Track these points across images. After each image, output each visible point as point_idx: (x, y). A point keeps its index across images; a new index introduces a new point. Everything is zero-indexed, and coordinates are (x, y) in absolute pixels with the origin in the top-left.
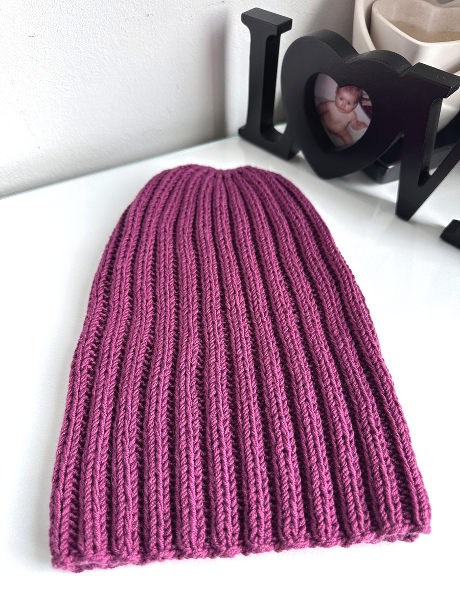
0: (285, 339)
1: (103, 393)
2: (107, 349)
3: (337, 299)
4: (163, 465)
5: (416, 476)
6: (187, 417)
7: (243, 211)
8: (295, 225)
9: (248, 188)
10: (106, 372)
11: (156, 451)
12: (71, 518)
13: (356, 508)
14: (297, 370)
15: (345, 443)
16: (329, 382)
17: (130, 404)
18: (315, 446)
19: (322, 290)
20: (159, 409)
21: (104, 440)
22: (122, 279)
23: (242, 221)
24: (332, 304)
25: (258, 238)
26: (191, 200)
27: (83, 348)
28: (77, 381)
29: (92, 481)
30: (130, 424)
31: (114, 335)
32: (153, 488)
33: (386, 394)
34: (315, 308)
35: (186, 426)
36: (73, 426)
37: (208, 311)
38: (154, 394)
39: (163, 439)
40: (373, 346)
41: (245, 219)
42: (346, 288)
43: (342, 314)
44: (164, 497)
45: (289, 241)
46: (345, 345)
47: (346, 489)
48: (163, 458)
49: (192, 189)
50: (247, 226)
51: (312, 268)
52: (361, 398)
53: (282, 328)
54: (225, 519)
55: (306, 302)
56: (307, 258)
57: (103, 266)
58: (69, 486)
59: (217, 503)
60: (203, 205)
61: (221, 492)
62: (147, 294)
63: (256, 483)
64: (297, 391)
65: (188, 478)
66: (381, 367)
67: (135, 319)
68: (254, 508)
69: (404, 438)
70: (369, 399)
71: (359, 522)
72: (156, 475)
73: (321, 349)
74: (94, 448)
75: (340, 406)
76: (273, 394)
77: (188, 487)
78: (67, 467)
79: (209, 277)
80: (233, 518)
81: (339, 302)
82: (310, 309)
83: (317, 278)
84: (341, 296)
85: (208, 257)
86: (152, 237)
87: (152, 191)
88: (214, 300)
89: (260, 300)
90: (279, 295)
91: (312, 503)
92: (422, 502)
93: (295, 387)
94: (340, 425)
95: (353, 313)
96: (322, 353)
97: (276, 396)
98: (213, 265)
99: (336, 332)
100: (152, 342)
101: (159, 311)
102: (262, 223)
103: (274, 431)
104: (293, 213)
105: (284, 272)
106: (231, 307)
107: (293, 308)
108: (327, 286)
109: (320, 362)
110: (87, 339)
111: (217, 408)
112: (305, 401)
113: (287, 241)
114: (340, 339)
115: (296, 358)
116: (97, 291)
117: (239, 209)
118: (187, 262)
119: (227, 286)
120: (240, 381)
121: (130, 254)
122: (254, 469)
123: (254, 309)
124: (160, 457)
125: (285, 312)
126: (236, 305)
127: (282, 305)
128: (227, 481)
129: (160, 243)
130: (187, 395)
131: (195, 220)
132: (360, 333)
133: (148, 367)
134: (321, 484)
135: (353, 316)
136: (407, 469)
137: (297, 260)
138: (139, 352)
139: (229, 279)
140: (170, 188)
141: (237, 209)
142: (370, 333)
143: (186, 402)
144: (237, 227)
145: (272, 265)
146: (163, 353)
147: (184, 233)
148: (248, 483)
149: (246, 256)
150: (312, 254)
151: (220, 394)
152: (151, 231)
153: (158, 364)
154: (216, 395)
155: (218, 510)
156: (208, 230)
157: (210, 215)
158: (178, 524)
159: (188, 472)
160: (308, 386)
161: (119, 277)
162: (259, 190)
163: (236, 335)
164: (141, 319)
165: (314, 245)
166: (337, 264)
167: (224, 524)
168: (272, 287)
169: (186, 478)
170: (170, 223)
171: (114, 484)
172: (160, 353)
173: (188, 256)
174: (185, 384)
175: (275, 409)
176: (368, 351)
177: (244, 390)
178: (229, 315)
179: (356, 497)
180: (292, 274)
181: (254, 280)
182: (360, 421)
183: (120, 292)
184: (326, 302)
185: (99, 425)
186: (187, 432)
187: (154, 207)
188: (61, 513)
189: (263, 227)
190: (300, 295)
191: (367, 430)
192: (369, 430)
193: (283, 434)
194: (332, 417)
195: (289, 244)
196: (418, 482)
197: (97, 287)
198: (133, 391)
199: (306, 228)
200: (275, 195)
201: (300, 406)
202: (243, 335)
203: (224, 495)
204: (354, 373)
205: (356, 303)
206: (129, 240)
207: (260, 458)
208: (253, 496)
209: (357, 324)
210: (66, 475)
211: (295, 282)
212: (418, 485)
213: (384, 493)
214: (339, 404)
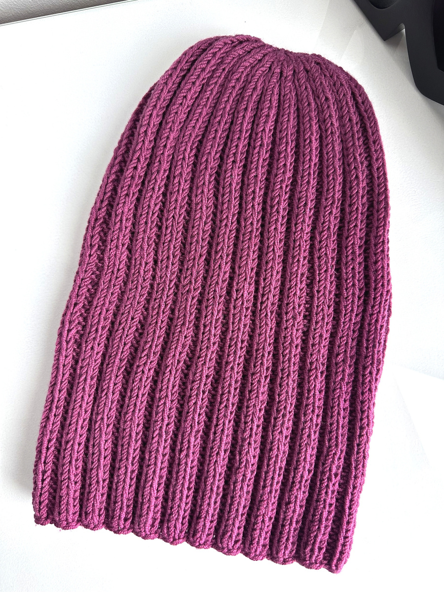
0: (282, 353)
1: (87, 372)
2: (95, 322)
3: (359, 314)
4: (134, 458)
5: (350, 528)
6: (163, 420)
7: (292, 145)
8: (351, 188)
9: (309, 104)
10: (92, 348)
11: (129, 444)
12: (51, 487)
13: (288, 539)
14: (283, 397)
15: (300, 482)
16: (310, 417)
17: (111, 391)
18: (273, 478)
19: (346, 298)
20: (138, 404)
21: (84, 420)
22: (120, 229)
23: (285, 165)
24: (351, 320)
25: (297, 201)
26: (228, 108)
27: (72, 313)
28: (62, 354)
29: (71, 459)
30: (110, 411)
31: (104, 304)
32: (122, 477)
33: (358, 445)
34: (329, 320)
35: (161, 427)
36: (56, 403)
37: (211, 296)
38: (135, 388)
39: (137, 434)
40: (370, 390)
41: (290, 160)
42: (373, 307)
43: (356, 334)
44: (130, 486)
45: (334, 213)
46: (343, 379)
47: (286, 522)
48: (134, 452)
49: (234, 87)
50: (289, 174)
51: (346, 264)
52: (334, 442)
53: (285, 337)
54: (177, 519)
55: (322, 310)
56: (346, 248)
57: (102, 202)
58: (51, 459)
59: (173, 505)
60: (242, 124)
61: (178, 497)
62: (147, 255)
63: (210, 498)
64: (275, 419)
65: (153, 478)
66: (368, 417)
67: (130, 286)
68: (203, 516)
69: (355, 491)
70: (340, 446)
71: (285, 551)
72: (126, 468)
73: (316, 376)
74: (74, 428)
75: (309, 445)
76: (251, 418)
77: (151, 486)
78: (49, 441)
79: (222, 248)
80: (183, 518)
81: (358, 319)
82: (323, 319)
83: (346, 281)
84: (364, 311)
85: (227, 217)
86: (166, 166)
87: (178, 80)
88: (220, 282)
89: (271, 296)
90: (295, 294)
91: (252, 525)
92: (344, 554)
93: (274, 415)
94: (303, 464)
95: (368, 340)
96: (315, 382)
97: (252, 420)
98: (230, 231)
99: (341, 358)
100: (144, 320)
101: (158, 280)
102: (309, 174)
103: (240, 454)
104: (355, 168)
105: (311, 261)
106: (237, 298)
107: (306, 312)
108: (354, 294)
109: (309, 391)
110: (76, 305)
111: (193, 418)
112: (279, 433)
113: (331, 213)
114: (341, 369)
115: (286, 382)
116: (92, 237)
117: (287, 143)
118: (201, 218)
119: (240, 267)
120: (223, 394)
121: (135, 189)
122: (213, 483)
123: (262, 303)
124: (131, 451)
125: (294, 318)
126: (242, 295)
127: (294, 308)
128: (186, 489)
129: (174, 177)
130: (167, 396)
131: (226, 144)
132: (365, 368)
133: (136, 349)
134: (265, 513)
135: (367, 344)
136: (345, 519)
137: (333, 246)
138: (128, 331)
139: (244, 258)
140: (203, 79)
141: (285, 140)
142: (375, 373)
143: (165, 403)
144: (276, 175)
145: (300, 249)
146: (153, 340)
147: (206, 168)
148: (204, 495)
149: (273, 227)
150: (353, 244)
151: (199, 403)
152: (166, 154)
153: (145, 353)
154: (195, 403)
155: (173, 510)
156: (237, 171)
157: (246, 141)
158: (138, 512)
159: (154, 472)
160: (288, 416)
161: (118, 225)
162: (323, 111)
163: (233, 335)
164: (136, 287)
165: (361, 230)
166: (376, 271)
167: (176, 523)
168: (290, 281)
169: (151, 478)
170: (193, 144)
171: (89, 466)
172: (149, 340)
173: (204, 208)
174: (168, 383)
175: (247, 434)
176: (363, 394)
177: (223, 406)
178: (232, 306)
179: (291, 531)
180: (320, 266)
181: (272, 267)
182: (323, 464)
183: (117, 247)
184: (345, 315)
185: (81, 406)
186: (160, 435)
187: (176, 113)
188: (42, 484)
189: (308, 182)
190: (318, 298)
191: (325, 475)
192: (327, 476)
193: (247, 460)
194: (298, 455)
195: (332, 218)
196: (349, 534)
197: (92, 232)
198: (117, 376)
199: (362, 197)
200: (342, 126)
201: (273, 436)
202: (240, 337)
203: (181, 499)
204: (339, 414)
205: (376, 329)
206: (135, 168)
207: (220, 475)
208: (205, 507)
209: (366, 357)
210: (48, 449)
211: (320, 279)
212: (348, 537)
213: (316, 536)
214: (311, 443)
